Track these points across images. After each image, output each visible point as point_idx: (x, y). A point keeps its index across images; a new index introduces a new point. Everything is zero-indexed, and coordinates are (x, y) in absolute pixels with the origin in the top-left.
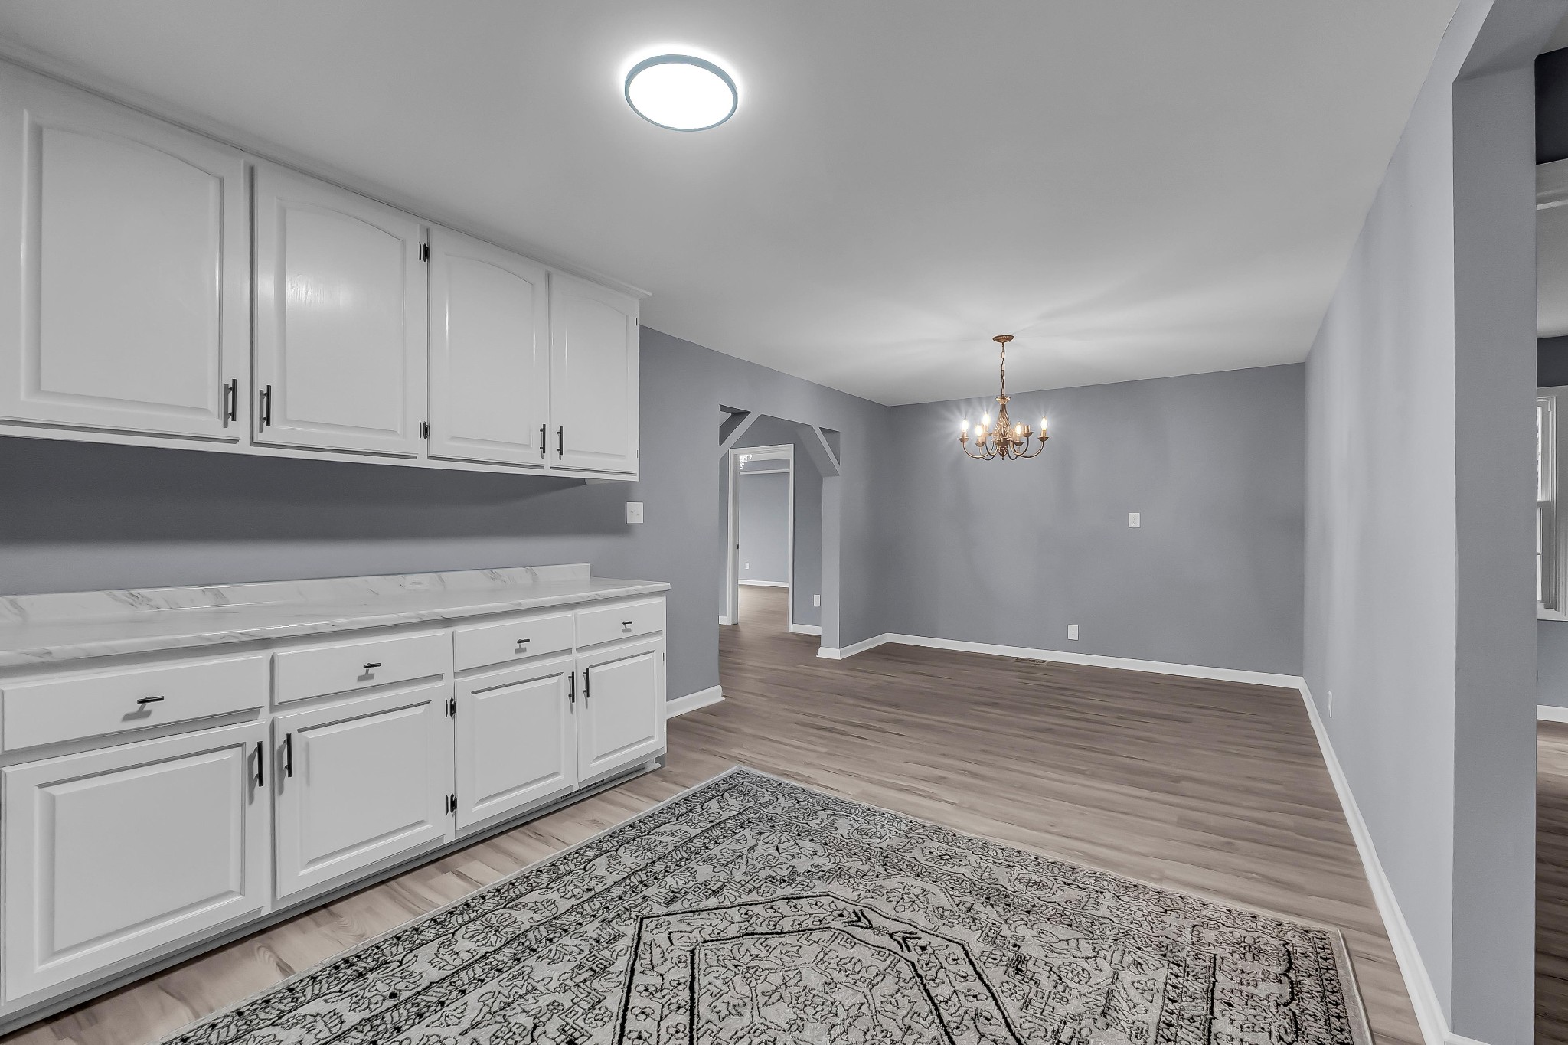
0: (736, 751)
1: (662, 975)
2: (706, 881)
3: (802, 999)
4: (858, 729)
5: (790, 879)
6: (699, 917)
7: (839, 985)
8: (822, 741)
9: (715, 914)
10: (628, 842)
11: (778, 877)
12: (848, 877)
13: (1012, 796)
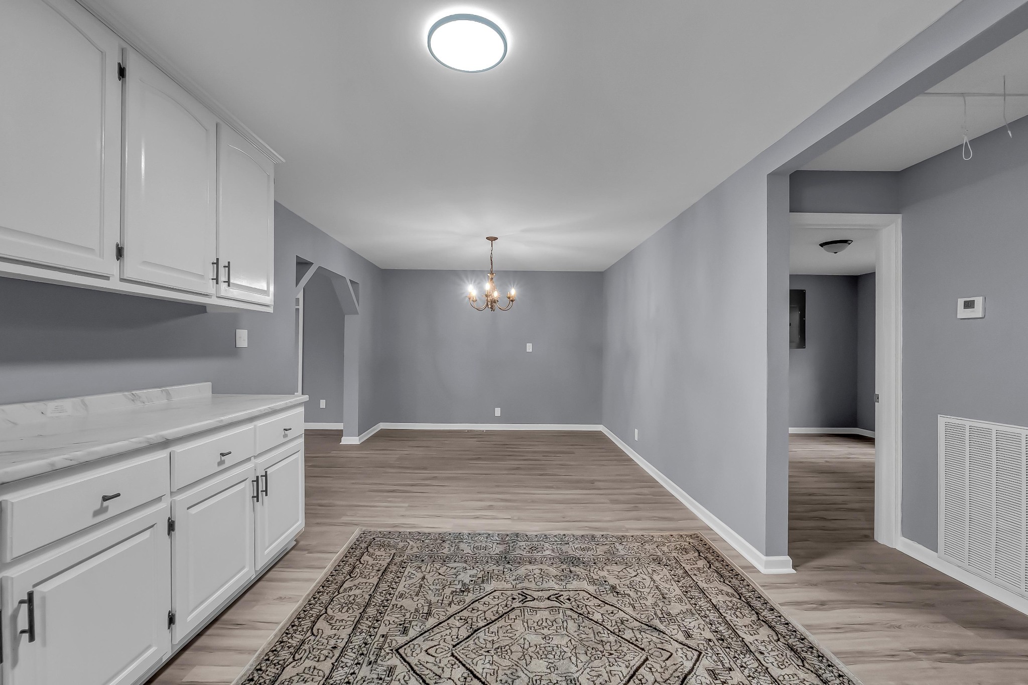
0: (345, 519)
1: (450, 678)
2: (416, 609)
3: (541, 652)
4: (414, 487)
5: (465, 590)
6: (435, 633)
7: (550, 636)
8: (399, 500)
9: (442, 627)
10: (330, 604)
11: (458, 590)
12: (497, 577)
13: (535, 508)
